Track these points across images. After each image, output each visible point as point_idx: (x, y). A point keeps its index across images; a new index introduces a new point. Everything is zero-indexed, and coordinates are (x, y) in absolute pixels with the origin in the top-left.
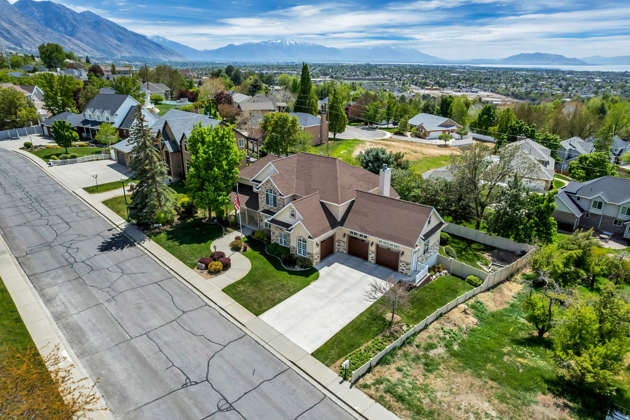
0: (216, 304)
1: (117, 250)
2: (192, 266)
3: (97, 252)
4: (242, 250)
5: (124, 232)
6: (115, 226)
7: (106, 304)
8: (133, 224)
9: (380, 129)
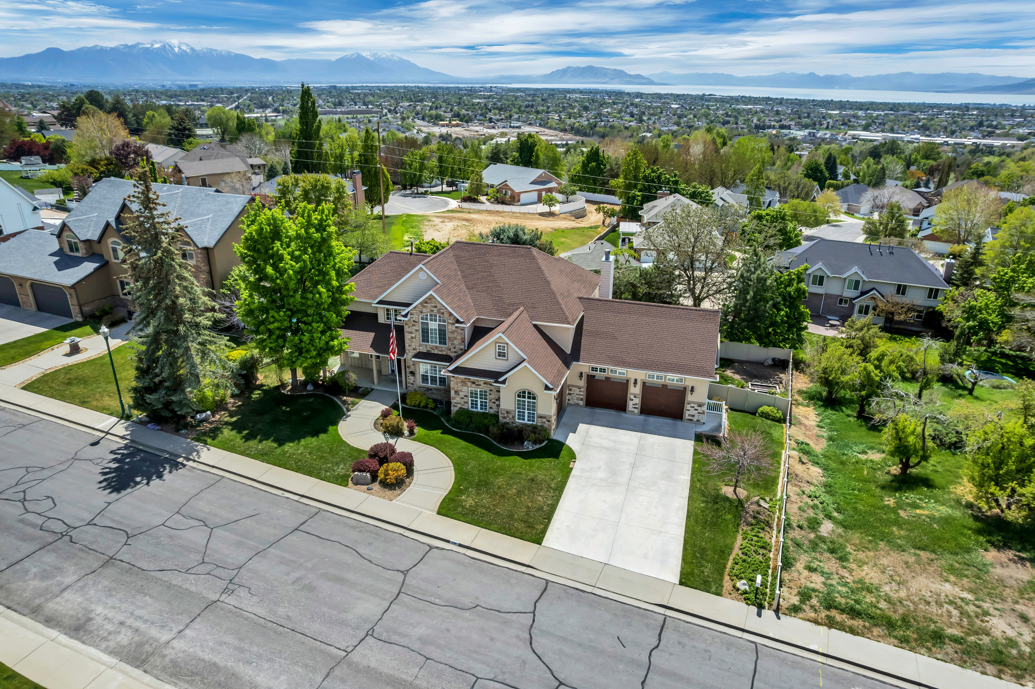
0: (448, 541)
1: (152, 483)
2: (342, 480)
3: (106, 496)
4: (406, 433)
5: (132, 441)
6: (102, 435)
7: (230, 600)
8: (141, 422)
9: (432, 193)
